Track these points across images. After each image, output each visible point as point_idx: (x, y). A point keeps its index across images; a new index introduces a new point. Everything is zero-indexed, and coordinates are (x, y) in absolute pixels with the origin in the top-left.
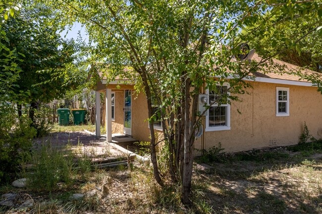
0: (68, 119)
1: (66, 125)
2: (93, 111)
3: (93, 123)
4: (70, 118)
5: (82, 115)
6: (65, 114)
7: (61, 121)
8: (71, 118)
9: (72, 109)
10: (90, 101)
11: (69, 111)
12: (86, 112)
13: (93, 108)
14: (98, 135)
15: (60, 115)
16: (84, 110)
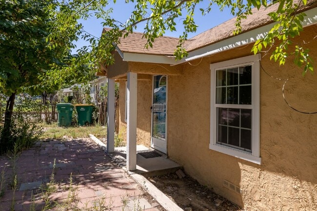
0: (71, 118)
1: (66, 126)
2: (103, 107)
3: (103, 124)
4: (73, 116)
5: (88, 113)
6: (67, 111)
7: (61, 120)
8: (75, 115)
9: (77, 105)
10: (100, 94)
11: (72, 107)
12: (94, 108)
13: (102, 104)
14: (110, 151)
15: (60, 111)
16: (92, 106)
